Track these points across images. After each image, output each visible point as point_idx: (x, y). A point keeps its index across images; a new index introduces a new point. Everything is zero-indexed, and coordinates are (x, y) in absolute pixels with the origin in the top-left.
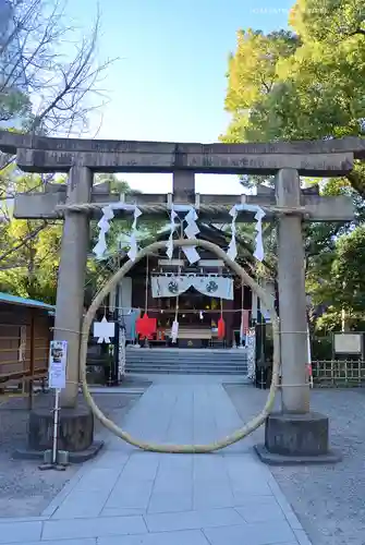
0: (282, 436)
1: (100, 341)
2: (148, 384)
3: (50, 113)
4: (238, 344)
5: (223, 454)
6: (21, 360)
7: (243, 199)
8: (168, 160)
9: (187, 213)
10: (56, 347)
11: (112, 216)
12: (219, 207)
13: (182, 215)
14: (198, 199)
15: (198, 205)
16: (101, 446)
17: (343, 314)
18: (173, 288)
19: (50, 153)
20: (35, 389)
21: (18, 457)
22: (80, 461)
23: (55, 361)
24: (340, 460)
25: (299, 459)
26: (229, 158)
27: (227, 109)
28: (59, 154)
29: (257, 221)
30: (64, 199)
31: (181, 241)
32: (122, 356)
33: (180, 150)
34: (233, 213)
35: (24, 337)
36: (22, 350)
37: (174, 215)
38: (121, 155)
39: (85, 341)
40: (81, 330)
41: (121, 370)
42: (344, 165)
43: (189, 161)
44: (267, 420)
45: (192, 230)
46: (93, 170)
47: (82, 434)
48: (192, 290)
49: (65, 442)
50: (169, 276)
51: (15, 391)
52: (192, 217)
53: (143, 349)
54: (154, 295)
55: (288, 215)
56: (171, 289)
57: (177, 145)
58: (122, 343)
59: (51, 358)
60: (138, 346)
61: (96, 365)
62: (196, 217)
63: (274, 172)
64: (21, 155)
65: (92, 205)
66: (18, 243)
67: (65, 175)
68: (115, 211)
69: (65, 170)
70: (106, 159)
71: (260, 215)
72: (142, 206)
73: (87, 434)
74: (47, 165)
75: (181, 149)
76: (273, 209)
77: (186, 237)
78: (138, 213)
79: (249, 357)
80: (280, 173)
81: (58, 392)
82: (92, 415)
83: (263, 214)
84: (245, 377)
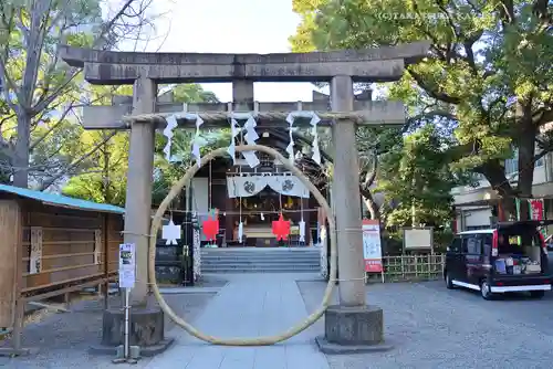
0: (339, 326)
1: (168, 243)
2: (223, 283)
3: (119, 21)
4: (315, 242)
5: (285, 345)
6: (96, 263)
7: (300, 107)
8: (227, 70)
9: (246, 120)
10: (125, 249)
11: (176, 125)
12: (277, 114)
13: (241, 122)
14: (256, 106)
15: (256, 112)
16: (172, 342)
17: (413, 210)
18: (248, 187)
19: (116, 66)
20: (110, 291)
21: (94, 353)
22: (151, 355)
23: (125, 262)
24: (393, 348)
25: (355, 348)
26: (285, 67)
27: (295, 10)
28: (124, 66)
29: (312, 126)
30: (130, 110)
31: (242, 147)
32: (197, 256)
33: (238, 60)
34: (290, 120)
35: (98, 239)
36: (97, 252)
37: (234, 122)
38: (183, 67)
39: (154, 243)
40: (149, 233)
41: (196, 270)
42: (395, 71)
43: (248, 71)
44: (326, 312)
45: (252, 137)
46: (157, 81)
47: (153, 330)
48: (267, 189)
49: (136, 337)
50: (245, 175)
51: (92, 294)
52: (251, 124)
53: (221, 249)
54: (231, 195)
55: (341, 120)
56: (247, 189)
57: (236, 56)
58: (197, 244)
59: (121, 260)
60: (215, 246)
61: (171, 266)
62: (255, 125)
63: (328, 79)
64: (88, 69)
65: (156, 115)
66: (93, 148)
67: (131, 86)
68: (178, 121)
69: (131, 82)
70: (169, 71)
71: (316, 120)
72: (203, 115)
73: (158, 330)
74: (112, 78)
75: (240, 60)
76: (327, 115)
77: (246, 143)
78: (200, 122)
79: (322, 254)
80: (334, 80)
81: (128, 291)
82: (162, 313)
83: (318, 120)
84: (319, 274)
